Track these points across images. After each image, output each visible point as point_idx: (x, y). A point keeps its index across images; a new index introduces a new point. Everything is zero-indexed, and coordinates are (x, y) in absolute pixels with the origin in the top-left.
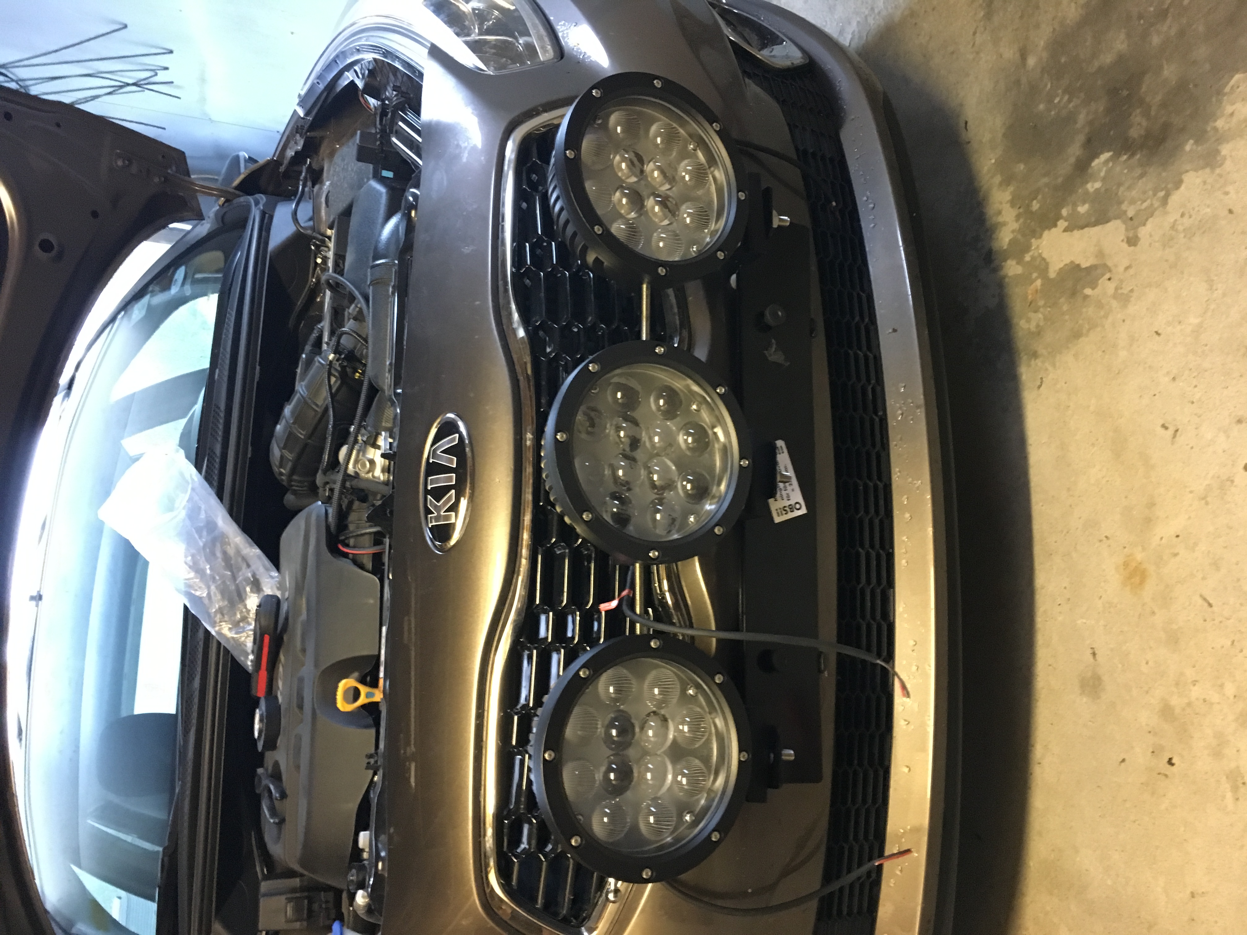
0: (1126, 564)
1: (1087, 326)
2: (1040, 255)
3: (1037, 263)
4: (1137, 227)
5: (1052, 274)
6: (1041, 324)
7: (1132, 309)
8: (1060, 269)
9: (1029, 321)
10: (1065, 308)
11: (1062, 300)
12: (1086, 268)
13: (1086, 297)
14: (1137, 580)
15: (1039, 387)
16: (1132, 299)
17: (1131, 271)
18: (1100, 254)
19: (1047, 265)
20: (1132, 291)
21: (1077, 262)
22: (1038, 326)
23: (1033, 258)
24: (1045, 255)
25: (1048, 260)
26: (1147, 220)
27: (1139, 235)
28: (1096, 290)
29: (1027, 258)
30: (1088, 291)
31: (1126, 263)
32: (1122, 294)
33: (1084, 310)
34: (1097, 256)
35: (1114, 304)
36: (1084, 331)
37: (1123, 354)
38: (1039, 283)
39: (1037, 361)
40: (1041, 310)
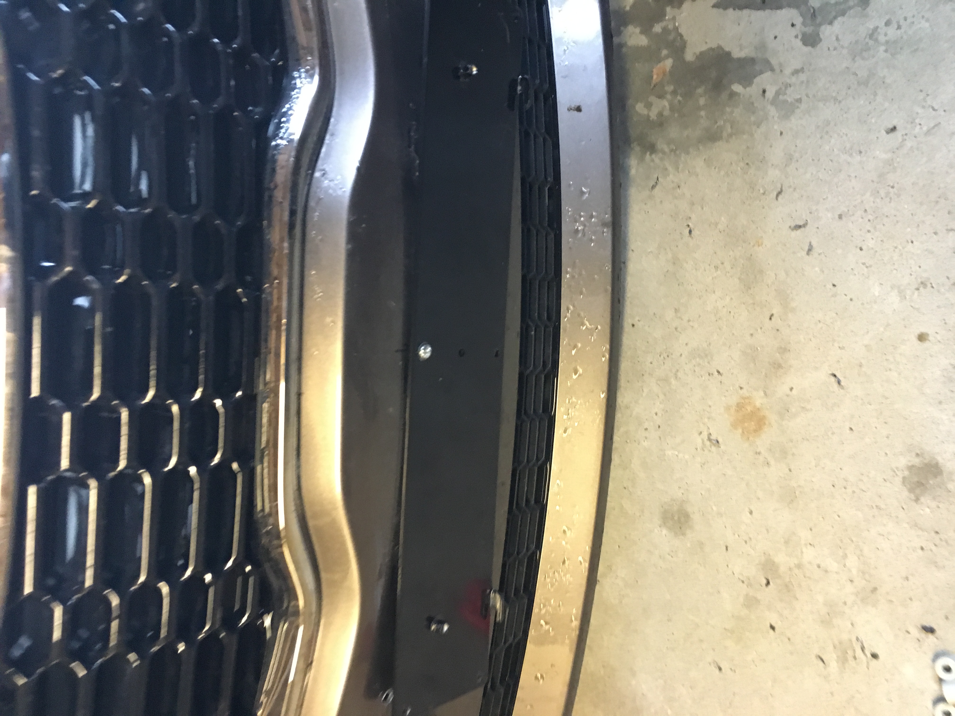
0: (740, 407)
1: (729, 130)
2: (676, 29)
3: (671, 37)
4: (820, 25)
5: (689, 56)
6: (666, 113)
7: (794, 122)
8: (702, 53)
9: (649, 106)
10: (702, 101)
11: (700, 91)
12: (739, 59)
13: (733, 95)
14: (752, 425)
15: (653, 187)
16: (798, 111)
17: (803, 77)
18: (762, 46)
19: (684, 45)
20: (799, 101)
21: (727, 49)
22: (660, 114)
23: (665, 30)
24: (682, 30)
25: (685, 37)
26: (835, 18)
27: (821, 36)
28: (748, 89)
29: (657, 28)
30: (737, 88)
31: (797, 65)
32: (786, 101)
33: (728, 109)
34: (756, 48)
35: (772, 111)
36: (725, 134)
37: (773, 174)
38: (668, 63)
39: (653, 156)
40: (669, 97)
